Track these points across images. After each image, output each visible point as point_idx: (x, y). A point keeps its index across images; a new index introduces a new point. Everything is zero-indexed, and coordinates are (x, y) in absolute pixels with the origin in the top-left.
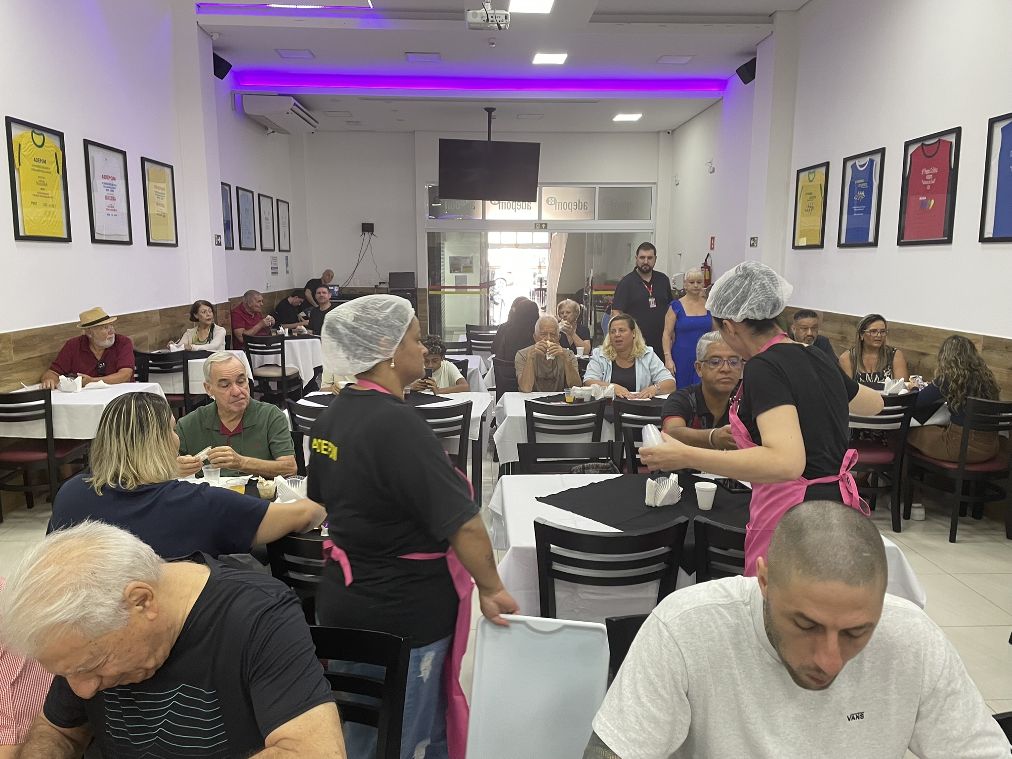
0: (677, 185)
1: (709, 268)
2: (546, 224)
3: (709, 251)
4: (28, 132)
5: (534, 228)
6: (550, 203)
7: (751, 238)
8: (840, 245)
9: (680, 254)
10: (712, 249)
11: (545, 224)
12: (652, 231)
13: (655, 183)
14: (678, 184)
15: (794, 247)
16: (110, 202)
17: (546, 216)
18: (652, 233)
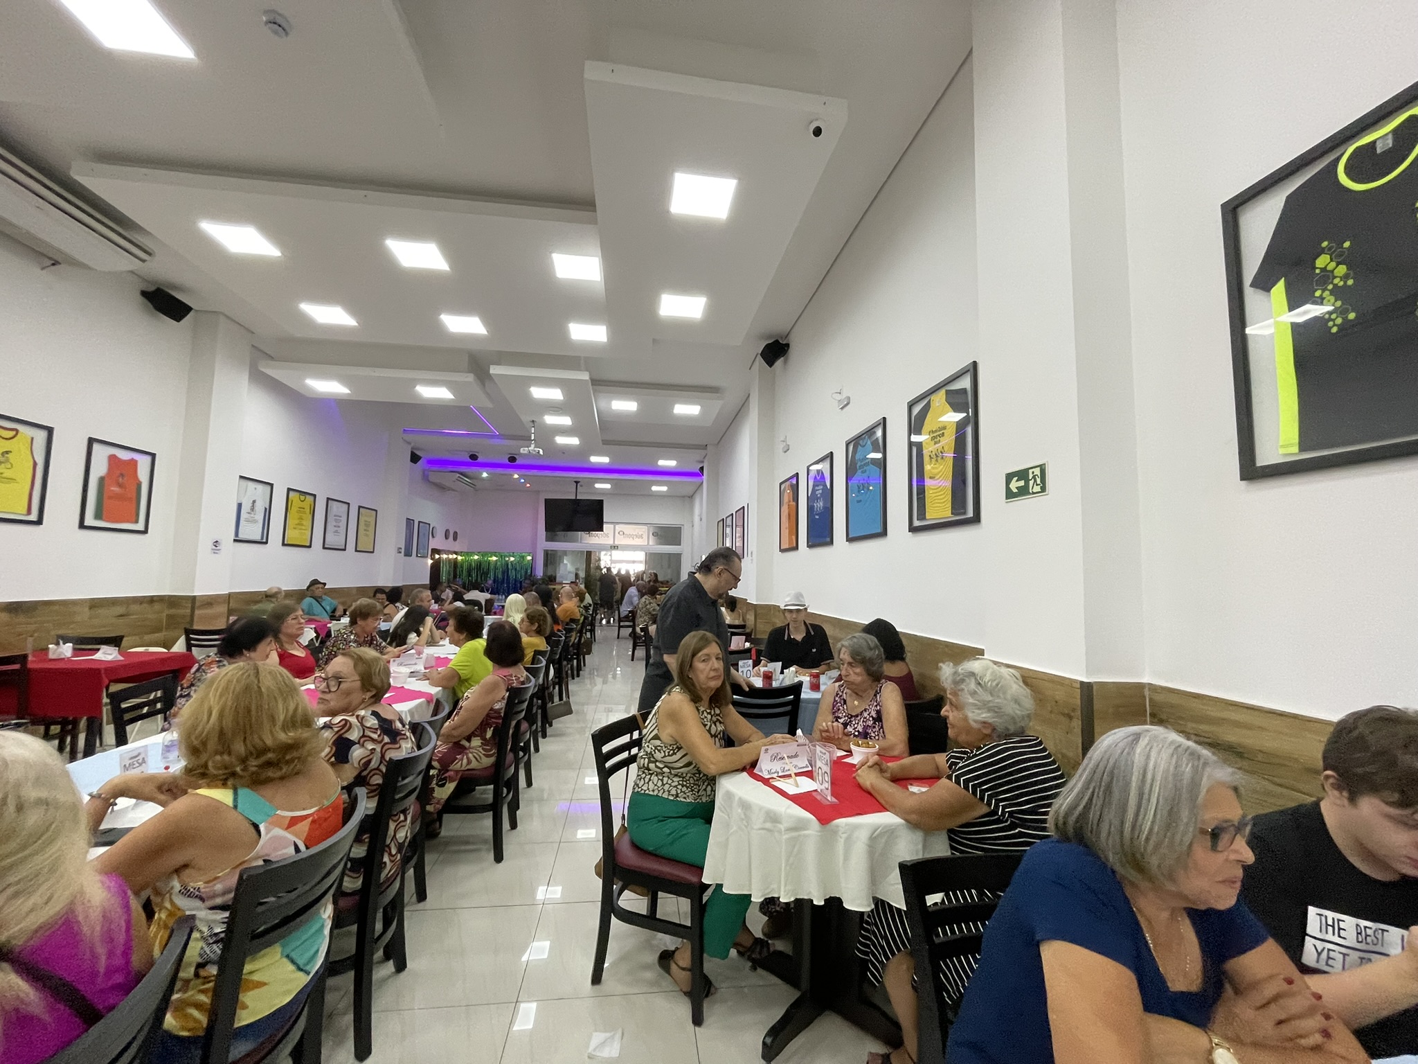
0: (691, 524)
2: (617, 547)
4: (297, 494)
5: (610, 549)
6: (620, 534)
12: (682, 550)
13: (683, 525)
16: (336, 529)
17: (617, 542)
18: (682, 553)
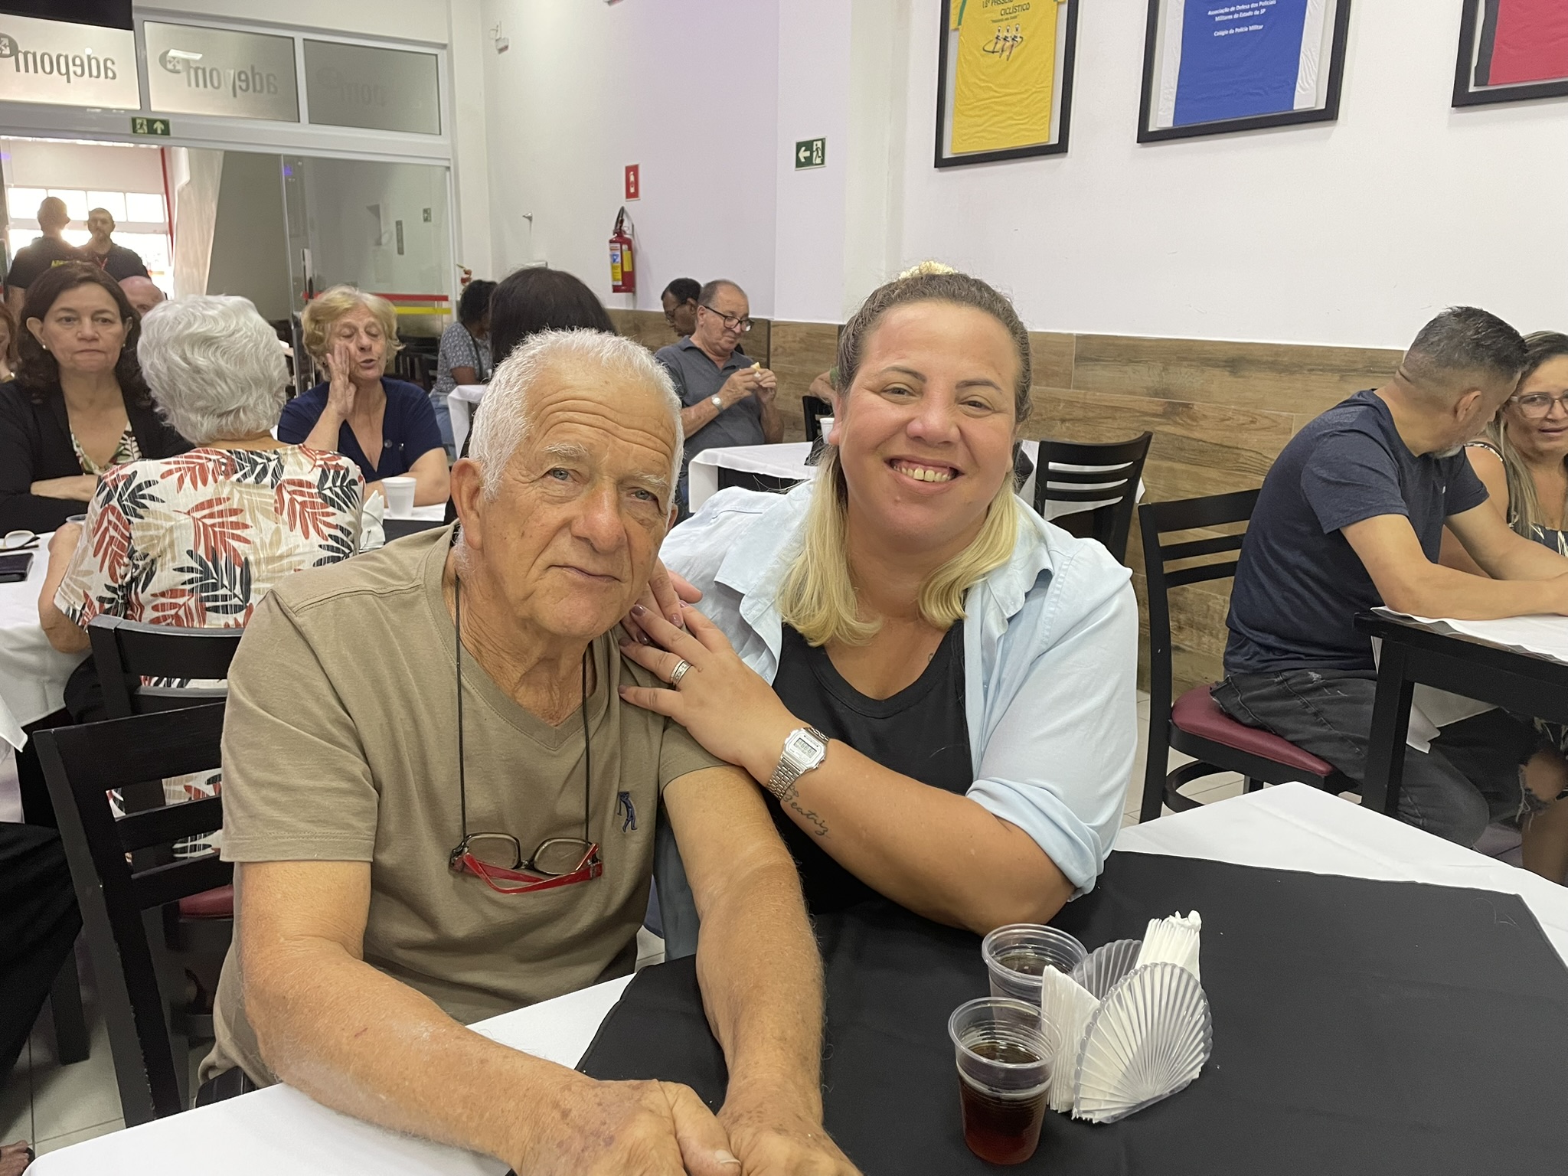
0: (501, 50)
1: (629, 242)
2: (165, 123)
3: (622, 201)
5: (130, 130)
6: (170, 66)
7: (799, 146)
8: (1146, 136)
9: (530, 218)
10: (629, 195)
11: (163, 122)
12: (446, 164)
13: (444, 46)
14: (506, 48)
15: (941, 163)
17: (160, 105)
18: (448, 168)
